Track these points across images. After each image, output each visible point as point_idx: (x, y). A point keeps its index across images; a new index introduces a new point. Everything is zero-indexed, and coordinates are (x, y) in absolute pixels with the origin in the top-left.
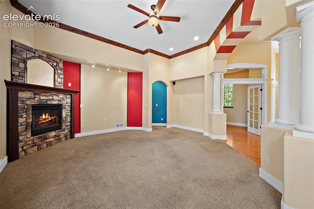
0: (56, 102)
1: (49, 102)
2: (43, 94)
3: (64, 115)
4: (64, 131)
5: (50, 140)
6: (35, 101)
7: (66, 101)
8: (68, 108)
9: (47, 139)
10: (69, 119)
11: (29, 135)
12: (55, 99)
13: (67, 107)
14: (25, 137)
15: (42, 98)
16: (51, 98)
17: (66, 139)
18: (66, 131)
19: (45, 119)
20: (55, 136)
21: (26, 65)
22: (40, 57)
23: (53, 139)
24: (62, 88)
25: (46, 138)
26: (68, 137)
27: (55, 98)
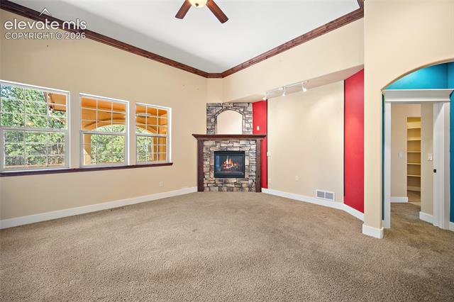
0: (238, 149)
1: (229, 149)
2: (223, 142)
3: (247, 163)
4: (248, 180)
5: (231, 185)
6: (217, 149)
7: (250, 147)
8: (253, 156)
9: (227, 183)
10: (254, 168)
11: (212, 175)
12: (236, 146)
13: (251, 155)
14: (210, 177)
15: (222, 145)
16: (231, 145)
17: (250, 190)
18: (250, 182)
19: (229, 165)
20: (235, 183)
21: (216, 119)
22: (227, 108)
23: (233, 186)
24: (251, 133)
25: (225, 183)
26: (254, 189)
27: (235, 144)
